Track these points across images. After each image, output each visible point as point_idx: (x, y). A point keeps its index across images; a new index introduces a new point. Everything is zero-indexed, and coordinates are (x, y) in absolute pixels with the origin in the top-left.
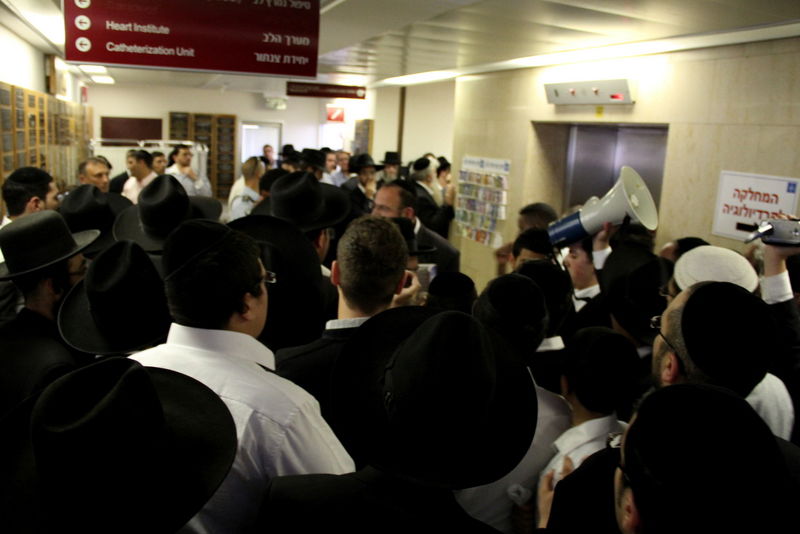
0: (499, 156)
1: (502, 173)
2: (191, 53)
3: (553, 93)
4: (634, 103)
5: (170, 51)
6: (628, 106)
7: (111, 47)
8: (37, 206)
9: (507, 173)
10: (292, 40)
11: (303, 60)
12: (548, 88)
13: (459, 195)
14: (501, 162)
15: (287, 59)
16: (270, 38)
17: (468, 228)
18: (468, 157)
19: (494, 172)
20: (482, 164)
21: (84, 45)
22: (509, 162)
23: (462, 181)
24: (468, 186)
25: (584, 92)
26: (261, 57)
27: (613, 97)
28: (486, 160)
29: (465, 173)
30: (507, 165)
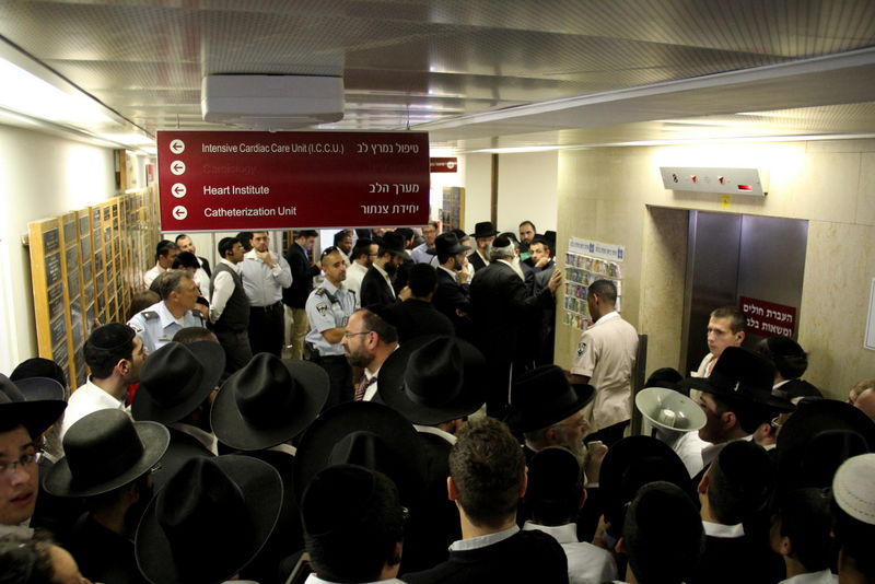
0: (611, 242)
1: (615, 260)
2: (293, 212)
3: (672, 178)
4: (766, 194)
5: (271, 212)
6: (760, 199)
7: (208, 212)
8: (124, 367)
9: (621, 260)
10: (400, 188)
11: (413, 209)
12: (664, 171)
13: (565, 281)
14: (615, 247)
15: (396, 208)
16: (377, 188)
17: (578, 318)
18: (576, 240)
19: (606, 259)
20: (591, 248)
21: (181, 213)
22: (623, 248)
23: (569, 266)
24: (576, 271)
25: (707, 179)
26: (367, 210)
27: (741, 187)
28: (595, 243)
29: (573, 257)
30: (620, 251)
